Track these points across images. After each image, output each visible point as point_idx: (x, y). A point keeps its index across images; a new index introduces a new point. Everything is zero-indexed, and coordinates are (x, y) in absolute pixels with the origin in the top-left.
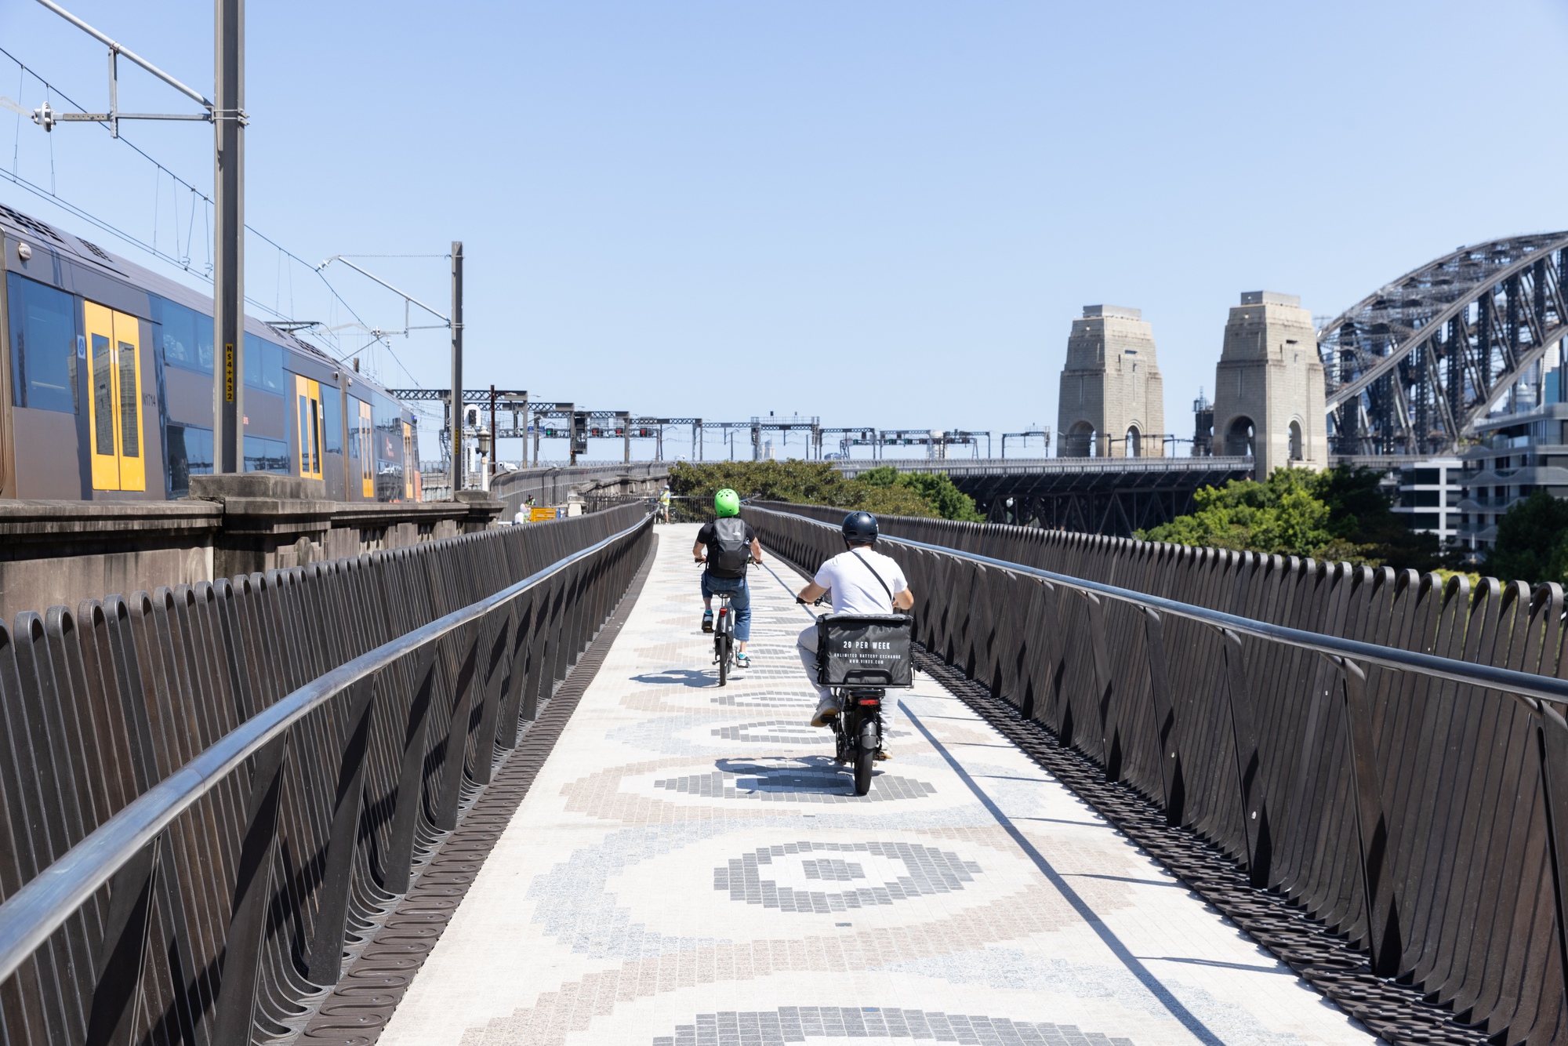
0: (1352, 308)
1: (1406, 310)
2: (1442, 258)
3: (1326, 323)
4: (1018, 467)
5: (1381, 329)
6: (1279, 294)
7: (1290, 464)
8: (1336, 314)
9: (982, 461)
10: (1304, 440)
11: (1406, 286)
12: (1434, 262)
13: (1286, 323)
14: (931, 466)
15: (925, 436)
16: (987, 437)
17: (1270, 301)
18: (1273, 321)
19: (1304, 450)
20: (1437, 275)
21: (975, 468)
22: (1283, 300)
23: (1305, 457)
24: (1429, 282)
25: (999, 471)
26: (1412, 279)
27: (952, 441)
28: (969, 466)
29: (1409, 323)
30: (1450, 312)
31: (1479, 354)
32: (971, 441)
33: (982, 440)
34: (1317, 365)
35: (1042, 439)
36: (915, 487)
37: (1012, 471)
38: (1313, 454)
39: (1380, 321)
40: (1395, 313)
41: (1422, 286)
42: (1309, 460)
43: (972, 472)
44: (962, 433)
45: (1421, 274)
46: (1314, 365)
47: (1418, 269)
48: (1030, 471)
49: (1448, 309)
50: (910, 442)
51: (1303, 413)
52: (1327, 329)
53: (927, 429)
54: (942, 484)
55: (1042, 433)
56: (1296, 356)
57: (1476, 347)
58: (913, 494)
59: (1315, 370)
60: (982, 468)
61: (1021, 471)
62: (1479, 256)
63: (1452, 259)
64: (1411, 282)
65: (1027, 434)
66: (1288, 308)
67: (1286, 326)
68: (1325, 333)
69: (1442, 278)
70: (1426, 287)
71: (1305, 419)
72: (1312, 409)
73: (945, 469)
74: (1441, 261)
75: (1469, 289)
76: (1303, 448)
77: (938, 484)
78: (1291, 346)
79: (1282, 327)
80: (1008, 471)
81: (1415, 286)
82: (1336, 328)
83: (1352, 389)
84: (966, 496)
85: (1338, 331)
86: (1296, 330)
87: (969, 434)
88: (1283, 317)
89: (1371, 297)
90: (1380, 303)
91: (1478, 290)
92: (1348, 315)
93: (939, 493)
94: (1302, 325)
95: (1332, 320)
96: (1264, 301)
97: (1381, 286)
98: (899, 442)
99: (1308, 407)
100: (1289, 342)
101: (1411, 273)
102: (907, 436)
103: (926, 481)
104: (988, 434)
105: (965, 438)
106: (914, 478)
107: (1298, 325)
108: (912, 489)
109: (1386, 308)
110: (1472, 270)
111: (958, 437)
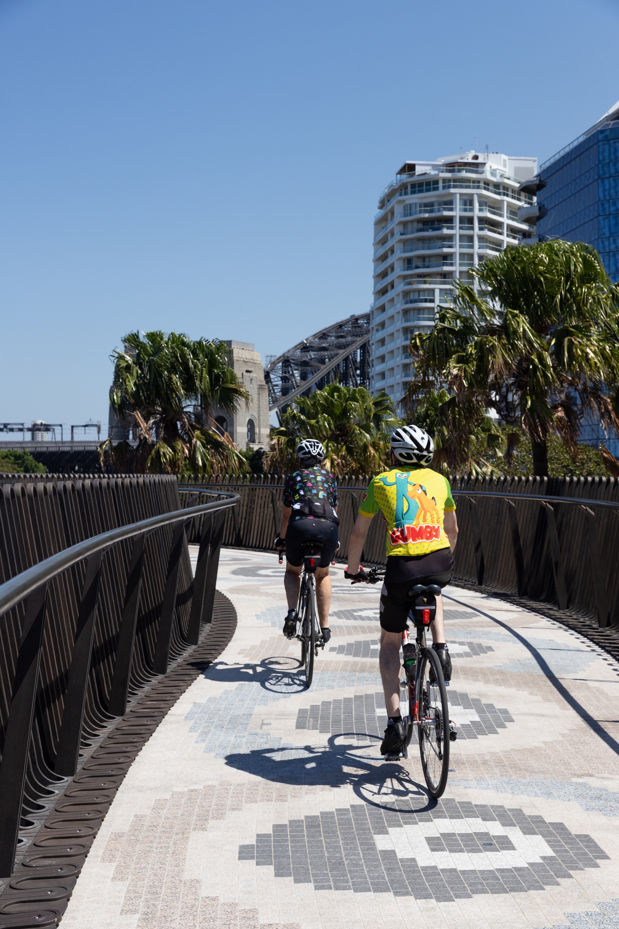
0: (289, 351)
1: (319, 353)
2: (342, 322)
3: (273, 359)
4: (80, 446)
5: (305, 364)
6: (242, 343)
7: (248, 445)
8: (279, 354)
9: (58, 442)
10: (257, 430)
11: (320, 338)
12: (337, 324)
13: (246, 360)
14: (24, 445)
15: (21, 427)
16: (60, 428)
17: (236, 347)
18: (237, 359)
19: (257, 437)
20: (338, 332)
21: (52, 447)
22: (244, 346)
23: (257, 441)
24: (333, 336)
25: (68, 449)
26: (324, 334)
27: (39, 430)
28: (49, 445)
29: (322, 361)
30: (343, 355)
31: (360, 380)
32: (52, 430)
33: (58, 430)
34: (264, 385)
35: (96, 429)
36: (9, 459)
37: (76, 449)
38: (261, 439)
39: (304, 359)
40: (312, 354)
41: (329, 338)
42: (259, 443)
43: (50, 449)
44: (45, 425)
45: (329, 331)
46: (262, 385)
47: (328, 328)
48: (88, 449)
49: (343, 353)
50: (12, 430)
51: (256, 414)
52: (274, 363)
53: (22, 422)
54: (26, 457)
55: (96, 425)
56: (251, 380)
57: (359, 376)
58: (7, 462)
59: (263, 389)
60: (57, 447)
61: (82, 449)
62: (362, 321)
63: (347, 322)
64: (323, 335)
65: (86, 426)
66: (247, 351)
67: (245, 362)
68: (272, 365)
69: (340, 334)
70: (332, 339)
71: (257, 418)
72: (261, 412)
73: (33, 447)
74: (341, 324)
75: (355, 341)
76: (256, 435)
77: (23, 457)
78: (248, 374)
79: (243, 363)
80: (74, 449)
81: (326, 339)
82: (279, 362)
83: (286, 400)
84: (41, 464)
85: (280, 364)
86: (251, 364)
87: (50, 425)
88: (244, 357)
89: (300, 344)
90: (305, 348)
91: (360, 342)
92: (287, 355)
93: (24, 462)
94: (255, 362)
95: (277, 358)
96: (233, 346)
97: (306, 338)
98: (5, 430)
99: (259, 411)
100: (247, 371)
101: (323, 330)
102: (9, 427)
103: (16, 455)
104: (61, 425)
105: (47, 428)
106: (9, 453)
107: (253, 361)
108: (7, 460)
109: (308, 351)
110: (358, 330)
111: (42, 427)
